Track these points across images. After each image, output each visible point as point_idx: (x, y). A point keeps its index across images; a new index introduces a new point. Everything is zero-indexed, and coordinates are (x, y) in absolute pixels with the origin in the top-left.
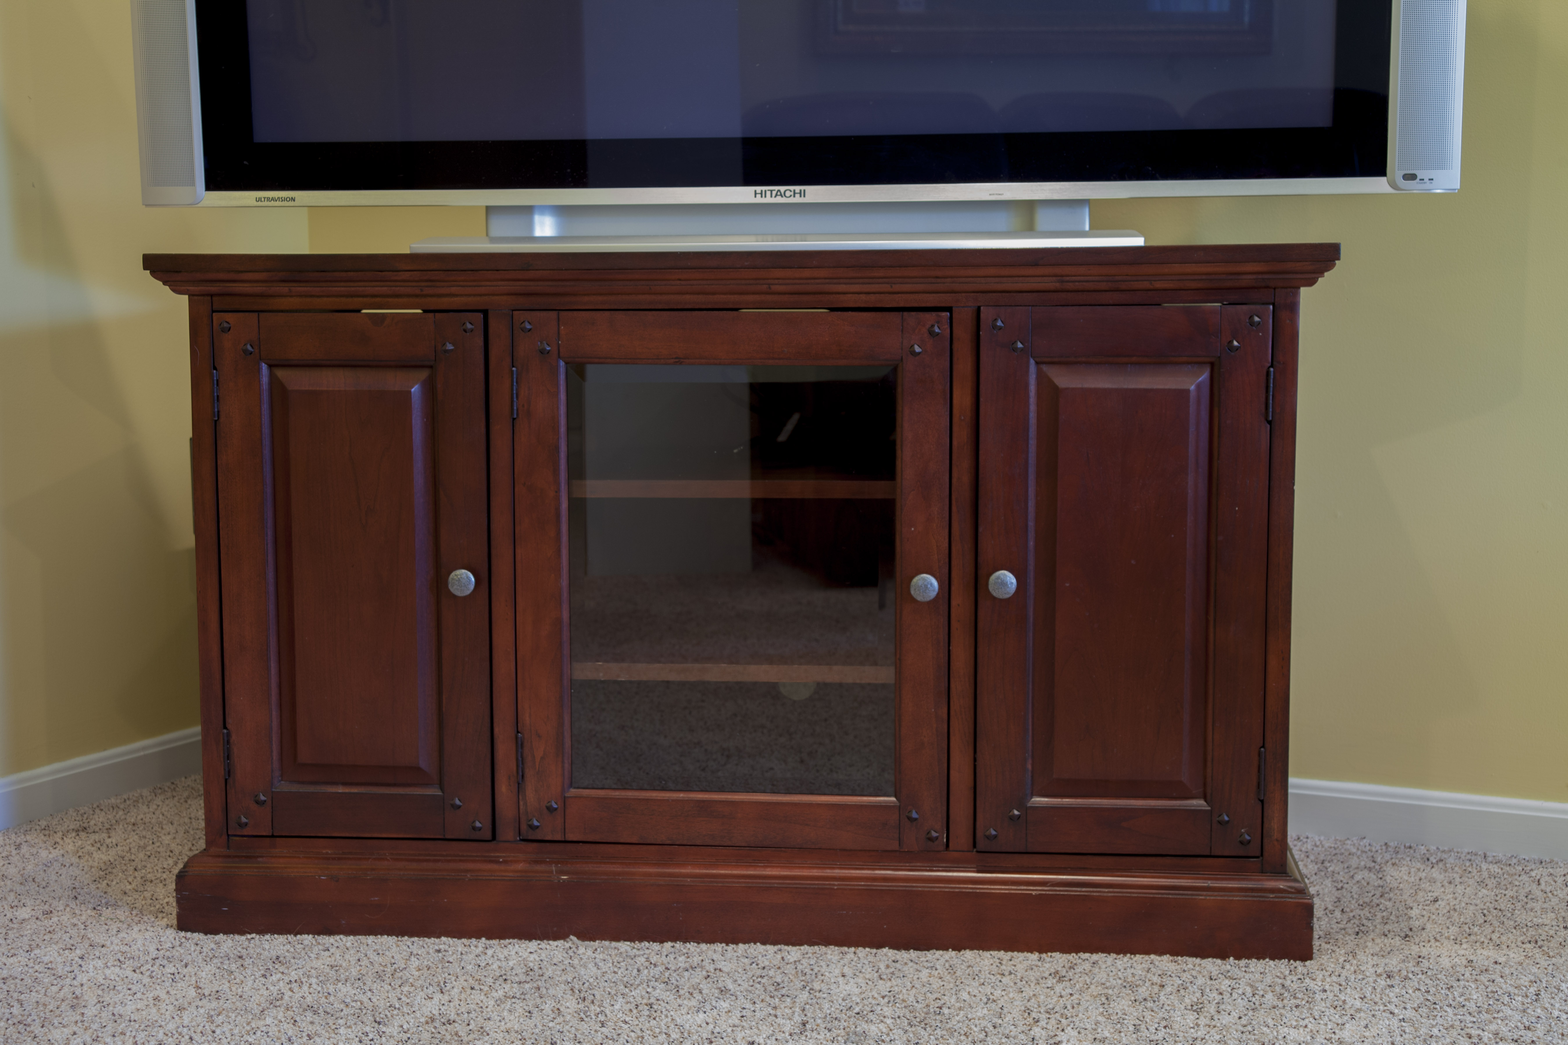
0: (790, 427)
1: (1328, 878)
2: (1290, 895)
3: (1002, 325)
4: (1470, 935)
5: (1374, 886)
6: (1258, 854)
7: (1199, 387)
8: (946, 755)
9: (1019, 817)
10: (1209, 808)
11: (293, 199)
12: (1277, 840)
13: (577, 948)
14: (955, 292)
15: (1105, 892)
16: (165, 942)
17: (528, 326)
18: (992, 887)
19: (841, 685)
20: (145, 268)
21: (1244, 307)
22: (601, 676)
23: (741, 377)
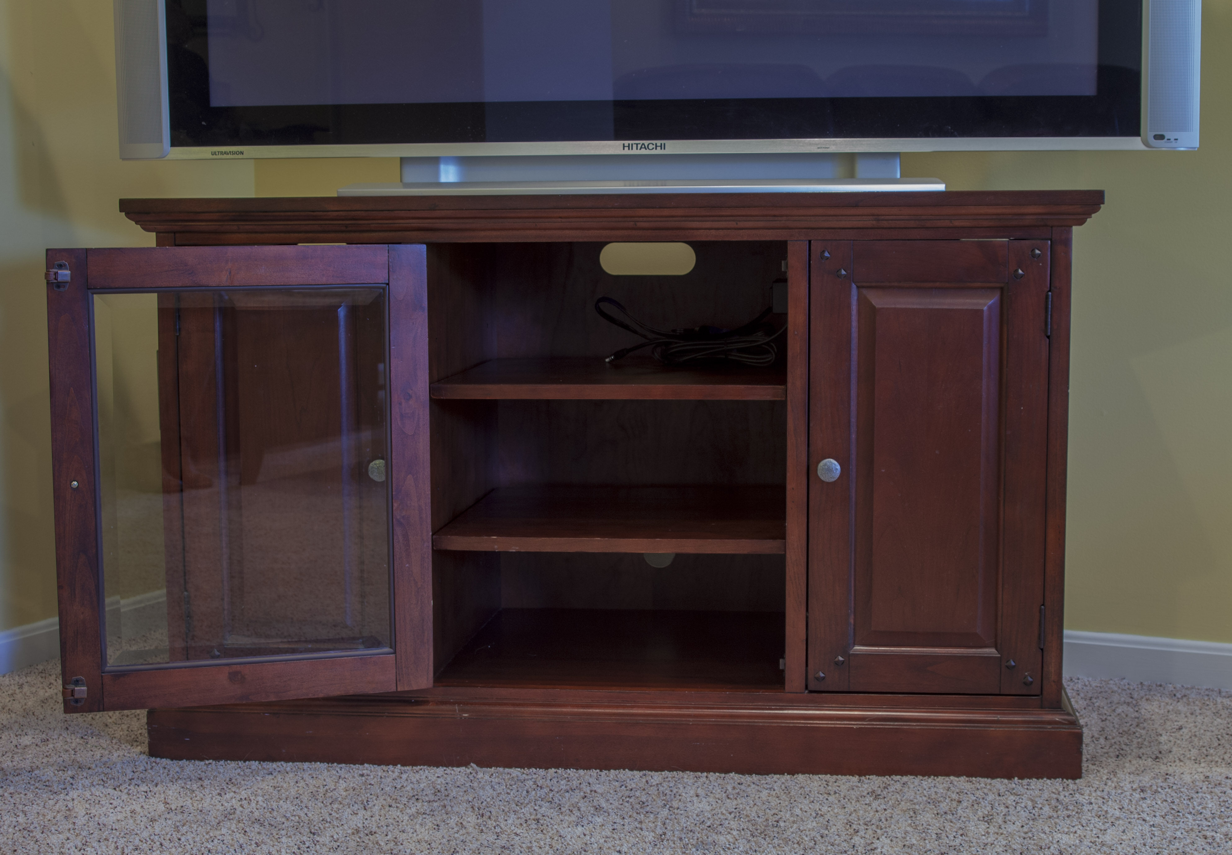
1: (1094, 711)
2: (1064, 726)
3: (829, 256)
4: (1207, 755)
5: (1131, 717)
6: (1038, 692)
7: (990, 308)
9: (843, 662)
10: (999, 655)
11: (242, 153)
12: (1054, 682)
13: (477, 773)
14: (790, 228)
15: (913, 725)
16: (140, 766)
18: (821, 722)
20: (121, 211)
21: (1027, 242)
22: (496, 548)
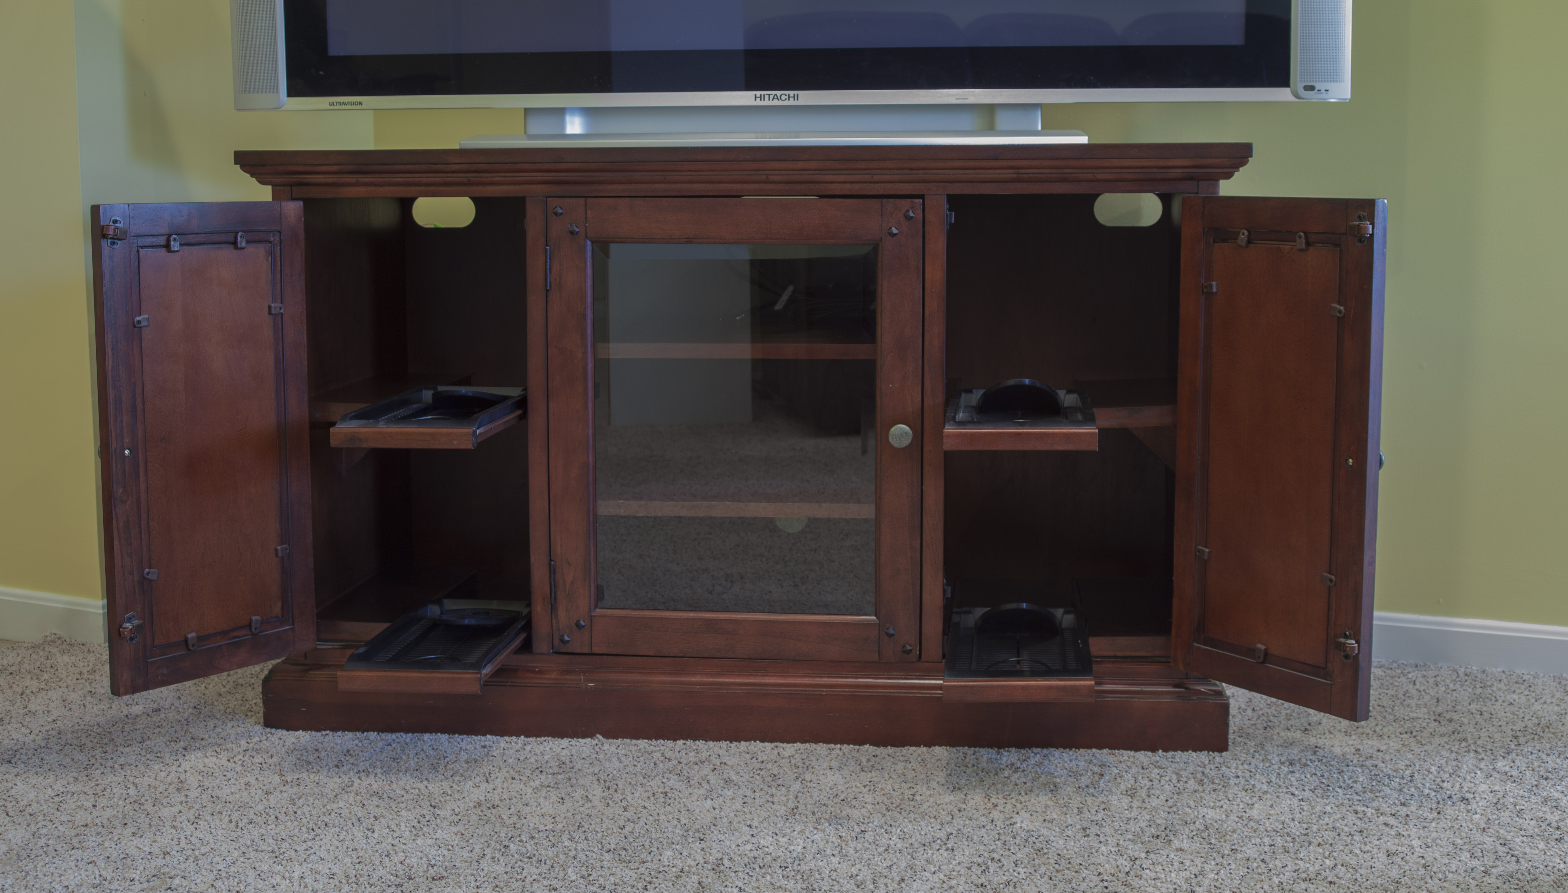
0: (785, 297)
4: (1358, 728)
8: (919, 580)
11: (361, 104)
13: (602, 744)
14: (927, 182)
16: (254, 737)
17: (560, 211)
19: (829, 520)
20: (236, 163)
22: (622, 512)
23: (743, 254)
